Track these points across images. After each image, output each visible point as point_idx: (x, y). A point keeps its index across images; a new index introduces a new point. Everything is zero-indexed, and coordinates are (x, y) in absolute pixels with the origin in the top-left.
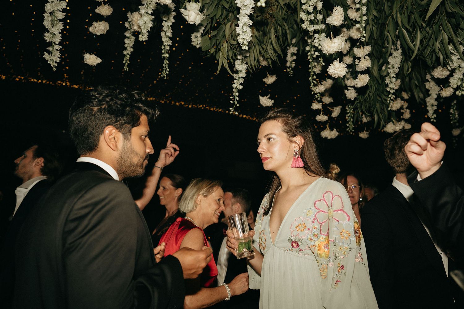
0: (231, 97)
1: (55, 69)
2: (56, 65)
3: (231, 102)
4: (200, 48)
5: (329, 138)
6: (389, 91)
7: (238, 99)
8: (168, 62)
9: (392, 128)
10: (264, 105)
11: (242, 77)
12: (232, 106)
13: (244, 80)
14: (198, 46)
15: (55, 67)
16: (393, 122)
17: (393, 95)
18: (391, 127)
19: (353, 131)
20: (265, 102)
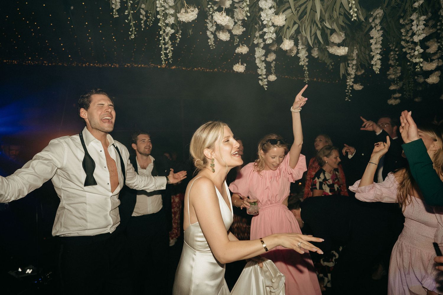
0: (346, 91)
1: (266, 89)
2: (267, 87)
3: (347, 94)
4: (318, 57)
5: (394, 104)
7: (350, 91)
8: (308, 73)
10: (356, 89)
11: (353, 78)
12: (347, 96)
14: (316, 57)
15: (266, 88)
20: (357, 87)
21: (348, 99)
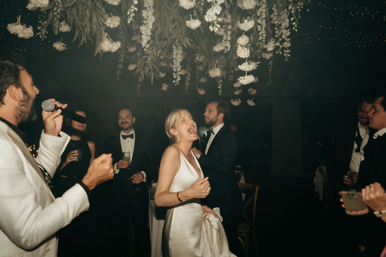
9: (109, 46)
16: (109, 40)
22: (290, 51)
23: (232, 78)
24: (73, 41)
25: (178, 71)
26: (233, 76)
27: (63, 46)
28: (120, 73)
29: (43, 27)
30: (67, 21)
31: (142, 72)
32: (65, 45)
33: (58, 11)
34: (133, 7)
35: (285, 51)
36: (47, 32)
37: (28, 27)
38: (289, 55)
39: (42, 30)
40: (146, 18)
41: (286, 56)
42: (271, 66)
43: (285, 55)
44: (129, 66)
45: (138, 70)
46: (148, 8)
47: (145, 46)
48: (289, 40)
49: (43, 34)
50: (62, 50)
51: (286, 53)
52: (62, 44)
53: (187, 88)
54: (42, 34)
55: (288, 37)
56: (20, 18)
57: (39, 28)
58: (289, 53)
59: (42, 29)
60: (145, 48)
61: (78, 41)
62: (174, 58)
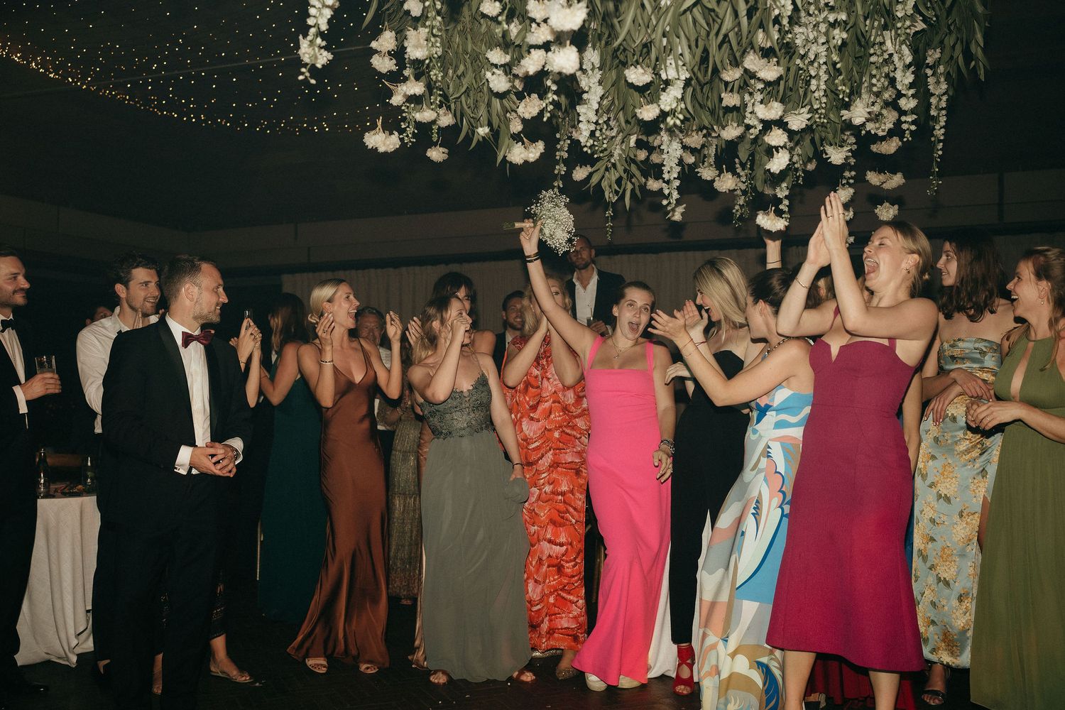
5: (382, 149)
6: (550, 87)
9: (522, 156)
13: (332, 13)
16: (523, 143)
17: (554, 94)
18: (521, 153)
19: (414, 140)
21: (308, 74)
22: (915, 117)
23: (852, 178)
24: (458, 142)
25: (672, 179)
26: (853, 173)
27: (443, 153)
28: (561, 186)
29: (409, 123)
30: (449, 108)
31: (606, 183)
32: (446, 151)
33: (438, 102)
34: (550, 95)
35: (903, 119)
36: (416, 131)
37: (391, 134)
38: (913, 128)
39: (408, 129)
40: (586, 89)
41: (908, 129)
42: (940, 141)
43: (905, 126)
44: (574, 172)
45: (595, 180)
46: (590, 72)
47: (587, 142)
48: (912, 91)
49: (410, 136)
50: (442, 161)
51: (905, 122)
52: (442, 149)
53: (737, 211)
54: (407, 136)
55: (911, 86)
56: (380, 121)
57: (403, 126)
58: (913, 123)
59: (408, 127)
60: (586, 146)
61: (469, 139)
62: (666, 151)
